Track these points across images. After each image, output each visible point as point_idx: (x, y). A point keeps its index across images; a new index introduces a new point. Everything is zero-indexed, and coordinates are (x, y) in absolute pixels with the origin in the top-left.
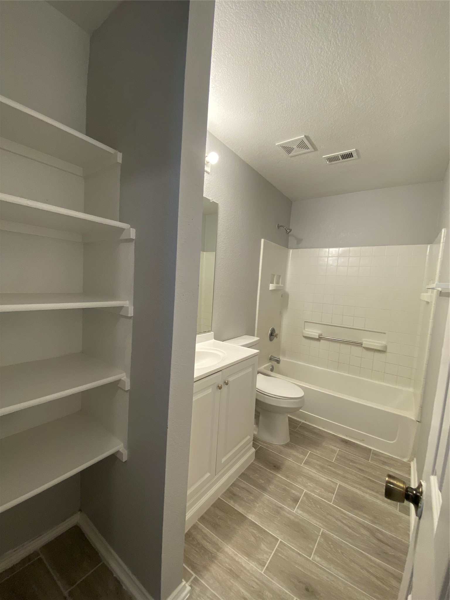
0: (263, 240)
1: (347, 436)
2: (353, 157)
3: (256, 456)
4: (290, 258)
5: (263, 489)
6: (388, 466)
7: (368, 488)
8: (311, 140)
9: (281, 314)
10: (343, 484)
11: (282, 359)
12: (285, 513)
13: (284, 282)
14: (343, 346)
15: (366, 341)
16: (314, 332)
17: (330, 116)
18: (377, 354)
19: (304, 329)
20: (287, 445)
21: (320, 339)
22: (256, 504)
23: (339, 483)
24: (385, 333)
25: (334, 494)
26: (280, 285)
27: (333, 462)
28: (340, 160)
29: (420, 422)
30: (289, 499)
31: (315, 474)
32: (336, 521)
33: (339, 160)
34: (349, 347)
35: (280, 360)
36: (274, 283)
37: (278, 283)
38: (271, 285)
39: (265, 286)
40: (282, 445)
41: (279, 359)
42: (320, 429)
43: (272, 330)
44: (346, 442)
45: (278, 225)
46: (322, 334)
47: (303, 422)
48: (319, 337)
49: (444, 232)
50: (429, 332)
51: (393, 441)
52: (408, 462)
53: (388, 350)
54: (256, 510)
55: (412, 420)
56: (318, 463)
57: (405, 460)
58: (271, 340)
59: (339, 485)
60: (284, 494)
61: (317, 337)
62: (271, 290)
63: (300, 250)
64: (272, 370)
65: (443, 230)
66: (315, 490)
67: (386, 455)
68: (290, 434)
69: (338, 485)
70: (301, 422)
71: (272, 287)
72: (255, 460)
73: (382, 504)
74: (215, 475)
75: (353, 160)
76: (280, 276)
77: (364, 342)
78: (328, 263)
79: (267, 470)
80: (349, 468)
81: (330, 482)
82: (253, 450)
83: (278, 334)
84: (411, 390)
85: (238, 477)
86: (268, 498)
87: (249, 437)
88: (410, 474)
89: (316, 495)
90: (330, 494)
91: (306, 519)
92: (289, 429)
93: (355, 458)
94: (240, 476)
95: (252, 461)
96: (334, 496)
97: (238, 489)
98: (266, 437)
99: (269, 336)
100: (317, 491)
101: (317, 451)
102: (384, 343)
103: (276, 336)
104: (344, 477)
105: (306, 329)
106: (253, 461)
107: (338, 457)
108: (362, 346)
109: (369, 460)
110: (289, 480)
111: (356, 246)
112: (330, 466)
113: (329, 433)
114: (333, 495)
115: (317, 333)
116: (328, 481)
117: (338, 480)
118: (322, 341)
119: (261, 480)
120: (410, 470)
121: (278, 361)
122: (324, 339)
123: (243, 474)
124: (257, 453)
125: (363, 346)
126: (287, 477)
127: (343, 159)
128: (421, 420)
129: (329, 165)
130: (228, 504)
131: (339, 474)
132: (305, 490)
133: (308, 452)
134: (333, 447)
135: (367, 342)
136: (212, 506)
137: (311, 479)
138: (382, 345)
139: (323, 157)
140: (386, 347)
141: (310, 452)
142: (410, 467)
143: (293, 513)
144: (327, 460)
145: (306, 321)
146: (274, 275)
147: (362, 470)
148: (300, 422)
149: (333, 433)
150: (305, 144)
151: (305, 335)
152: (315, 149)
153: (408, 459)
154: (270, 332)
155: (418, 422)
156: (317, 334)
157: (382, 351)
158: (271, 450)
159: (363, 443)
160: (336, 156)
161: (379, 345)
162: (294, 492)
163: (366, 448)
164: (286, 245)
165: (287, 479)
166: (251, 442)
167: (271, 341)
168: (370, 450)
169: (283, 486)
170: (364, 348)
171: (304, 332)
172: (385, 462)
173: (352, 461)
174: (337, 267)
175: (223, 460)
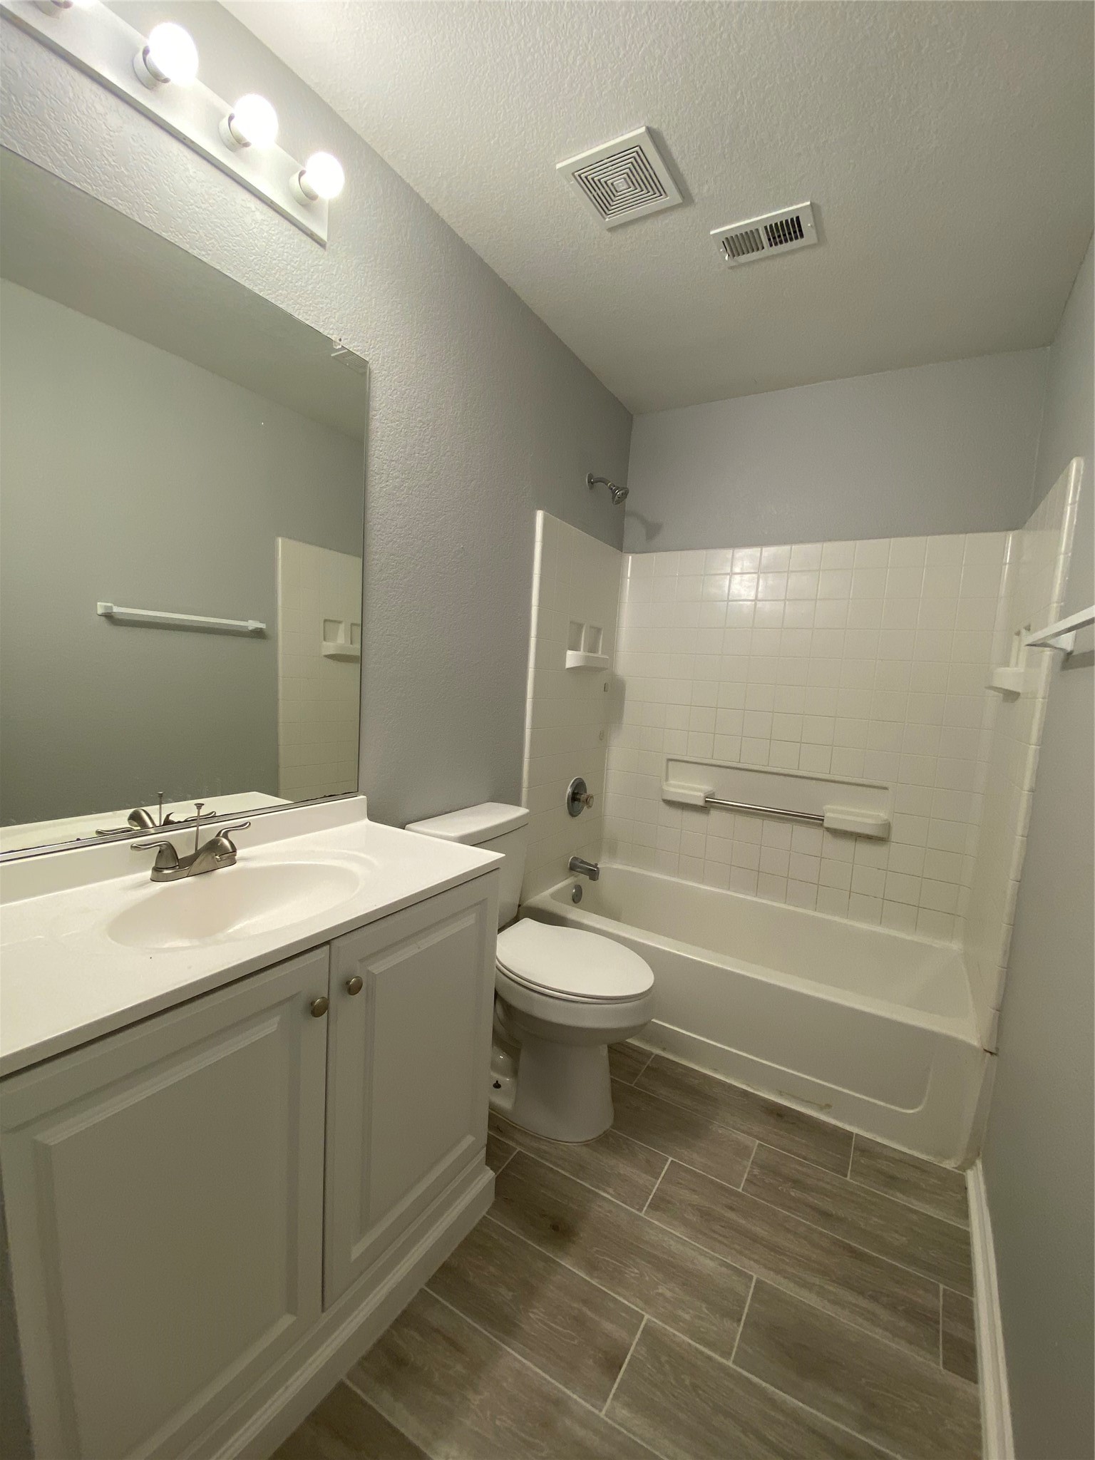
0: (540, 515)
1: (781, 1094)
2: (802, 236)
3: (497, 1193)
4: (628, 580)
5: (505, 1325)
6: (903, 1192)
7: (846, 1283)
8: (670, 154)
9: (603, 737)
10: (771, 1279)
11: (603, 865)
12: (568, 1422)
13: (611, 647)
14: (770, 825)
15: (833, 811)
16: (692, 788)
17: (725, 36)
18: (864, 849)
19: (667, 779)
20: (605, 1142)
21: (707, 806)
22: (470, 1395)
23: (757, 1273)
24: (886, 788)
25: (739, 1320)
26: (599, 654)
27: (740, 1190)
28: (763, 248)
29: (996, 1054)
30: (591, 1362)
31: (684, 1243)
32: (742, 1436)
33: (760, 248)
34: (785, 828)
35: (597, 868)
36: (582, 649)
37: (592, 648)
38: (569, 653)
39: (550, 658)
40: (586, 1144)
41: (596, 866)
42: (705, 1076)
43: (575, 784)
44: (779, 1113)
45: (590, 477)
46: (714, 794)
47: (657, 1055)
48: (706, 801)
49: (1078, 471)
50: (1027, 783)
51: (912, 1109)
52: (956, 1171)
53: (894, 837)
54: (468, 1422)
55: (970, 1047)
56: (695, 1199)
57: (949, 1165)
58: (573, 813)
59: (758, 1281)
60: (576, 1342)
61: (701, 803)
62: (571, 668)
63: (654, 555)
64: (577, 898)
65: (1074, 464)
66: (680, 1313)
67: (895, 1150)
68: (615, 1098)
69: (754, 1280)
70: (652, 1054)
71: (572, 659)
72: (495, 1206)
73: (894, 1345)
74: (323, 1311)
75: (803, 248)
76: (599, 630)
77: (828, 815)
78: (731, 591)
79: (529, 1242)
80: (789, 1209)
81: (729, 1272)
82: (490, 1174)
83: (592, 797)
84: (956, 946)
85: (428, 1284)
86: (517, 1365)
87: (470, 1139)
88: (964, 1213)
89: (684, 1332)
90: (728, 1324)
91: (643, 1439)
92: (612, 1081)
93: (804, 1170)
94: (432, 1283)
95: (484, 1213)
96: (740, 1329)
97: (419, 1338)
98: (537, 1119)
99: (568, 803)
100: (687, 1317)
101: (695, 1156)
102: (883, 815)
103: (587, 801)
104: (774, 1249)
105: (672, 782)
106: (488, 1213)
107: (756, 1171)
108: (822, 825)
109: (846, 1176)
110: (597, 1277)
111: (809, 541)
112: (731, 1209)
113: (731, 1086)
114: (735, 1325)
115: (699, 790)
116: (724, 1269)
117: (755, 1261)
118: (714, 813)
119: (503, 1290)
120: (965, 1200)
121: (593, 874)
122: (721, 809)
123: (445, 1268)
124: (500, 1182)
125: (826, 824)
126: (592, 1267)
127: (771, 245)
128: (997, 1049)
129: (731, 268)
130: (370, 1408)
131: (755, 1239)
132: (647, 1316)
133: (667, 1160)
134: (742, 1137)
135: (839, 813)
136: (308, 1419)
137: (669, 1267)
138: (880, 823)
139: (712, 233)
140: (888, 826)
141: (671, 1159)
142: (966, 1189)
143: (598, 1417)
144: (722, 1187)
145: (670, 757)
146: (580, 626)
147: (826, 1215)
148: (649, 1054)
149: (745, 1087)
150: (650, 171)
151: (669, 798)
152: (687, 198)
153: (959, 1163)
154: (569, 790)
155: (988, 1054)
156: (702, 795)
157: (878, 839)
158: (551, 1162)
159: (829, 1114)
160: (751, 231)
161: (870, 821)
162: (608, 1326)
163: (836, 1128)
164: (618, 542)
165: (592, 1277)
166: (483, 1147)
167: (575, 816)
168: (849, 1135)
169: (575, 1305)
170: (828, 829)
171: (665, 788)
172: (893, 1178)
173: (796, 1183)
174: (755, 605)
175: (357, 1251)
